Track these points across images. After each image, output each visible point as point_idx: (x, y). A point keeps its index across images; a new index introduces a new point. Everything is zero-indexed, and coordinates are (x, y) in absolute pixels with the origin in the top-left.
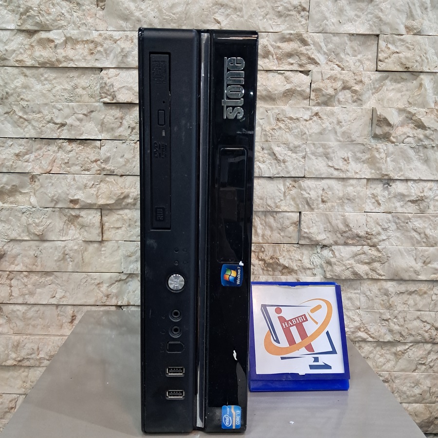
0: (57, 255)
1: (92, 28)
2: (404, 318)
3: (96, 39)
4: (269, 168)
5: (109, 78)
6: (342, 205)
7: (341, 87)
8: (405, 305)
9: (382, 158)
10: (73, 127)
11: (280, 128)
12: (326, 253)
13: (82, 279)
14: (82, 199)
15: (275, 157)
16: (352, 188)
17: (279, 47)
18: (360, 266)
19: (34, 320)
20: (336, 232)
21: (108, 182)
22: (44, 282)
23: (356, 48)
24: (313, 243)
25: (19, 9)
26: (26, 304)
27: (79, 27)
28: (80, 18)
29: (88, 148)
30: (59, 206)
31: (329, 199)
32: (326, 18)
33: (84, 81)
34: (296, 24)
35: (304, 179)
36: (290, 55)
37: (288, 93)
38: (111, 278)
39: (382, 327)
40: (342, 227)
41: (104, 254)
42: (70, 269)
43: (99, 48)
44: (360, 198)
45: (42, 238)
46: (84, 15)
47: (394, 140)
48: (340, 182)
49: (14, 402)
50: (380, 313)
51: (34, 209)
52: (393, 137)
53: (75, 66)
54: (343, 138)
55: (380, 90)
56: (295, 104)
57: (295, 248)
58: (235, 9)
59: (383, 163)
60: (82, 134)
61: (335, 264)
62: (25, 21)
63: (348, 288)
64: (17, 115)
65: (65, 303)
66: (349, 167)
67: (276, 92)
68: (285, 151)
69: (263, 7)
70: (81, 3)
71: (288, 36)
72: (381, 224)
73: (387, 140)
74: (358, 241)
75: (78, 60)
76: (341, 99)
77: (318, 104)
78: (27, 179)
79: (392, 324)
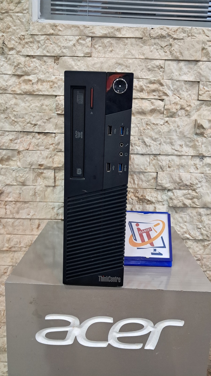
0: (31, 193)
1: (52, 74)
2: (209, 227)
3: (54, 80)
4: (142, 149)
5: (60, 101)
6: (179, 169)
7: (180, 108)
8: (209, 221)
9: (199, 145)
10: (41, 126)
11: (148, 129)
12: (170, 194)
13: (44, 206)
14: (45, 164)
15: (145, 144)
16: (184, 160)
17: (148, 87)
18: (187, 200)
19: (18, 227)
20: (175, 183)
21: (58, 155)
22: (24, 207)
23: (188, 88)
24: (163, 188)
25: (14, 63)
26: (14, 218)
27: (45, 73)
28: (45, 69)
29: (48, 137)
30: (33, 167)
31: (172, 166)
32: (173, 72)
33: (47, 102)
34: (157, 75)
35: (160, 155)
36: (154, 91)
37: (153, 111)
38: (59, 205)
39: (197, 232)
40: (178, 180)
41: (56, 193)
42: (38, 200)
43: (55, 85)
44: (188, 165)
45: (23, 184)
46: (48, 67)
47: (206, 136)
48: (178, 157)
49: (6, 269)
50: (197, 225)
51: (19, 169)
52: (206, 134)
53: (43, 94)
54: (180, 134)
55: (200, 110)
56: (156, 116)
57: (154, 191)
58: (126, 66)
59: (200, 148)
60: (45, 130)
61: (174, 199)
62: (17, 70)
63: (181, 211)
64: (11, 119)
65: (35, 218)
66: (183, 150)
67: (146, 110)
68: (150, 140)
69: (141, 66)
70: (46, 61)
71: (153, 81)
72: (198, 179)
73: (202, 136)
74: (186, 188)
75: (44, 91)
76: (180, 114)
77: (168, 117)
78: (16, 153)
79: (202, 230)
